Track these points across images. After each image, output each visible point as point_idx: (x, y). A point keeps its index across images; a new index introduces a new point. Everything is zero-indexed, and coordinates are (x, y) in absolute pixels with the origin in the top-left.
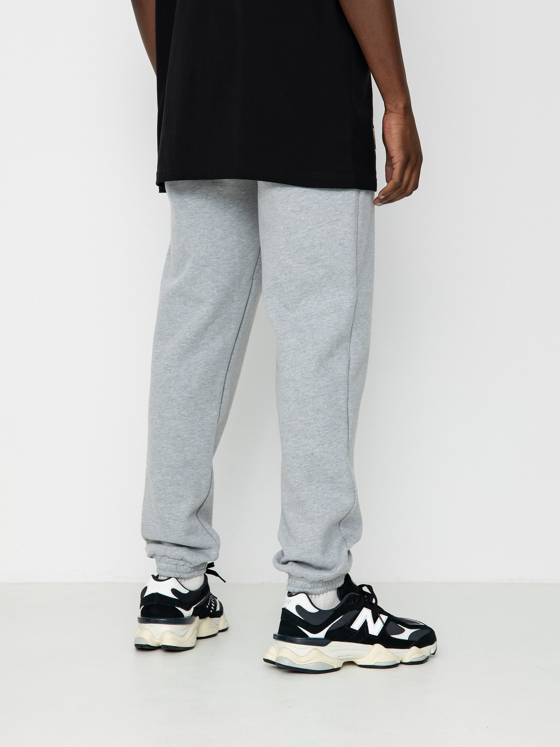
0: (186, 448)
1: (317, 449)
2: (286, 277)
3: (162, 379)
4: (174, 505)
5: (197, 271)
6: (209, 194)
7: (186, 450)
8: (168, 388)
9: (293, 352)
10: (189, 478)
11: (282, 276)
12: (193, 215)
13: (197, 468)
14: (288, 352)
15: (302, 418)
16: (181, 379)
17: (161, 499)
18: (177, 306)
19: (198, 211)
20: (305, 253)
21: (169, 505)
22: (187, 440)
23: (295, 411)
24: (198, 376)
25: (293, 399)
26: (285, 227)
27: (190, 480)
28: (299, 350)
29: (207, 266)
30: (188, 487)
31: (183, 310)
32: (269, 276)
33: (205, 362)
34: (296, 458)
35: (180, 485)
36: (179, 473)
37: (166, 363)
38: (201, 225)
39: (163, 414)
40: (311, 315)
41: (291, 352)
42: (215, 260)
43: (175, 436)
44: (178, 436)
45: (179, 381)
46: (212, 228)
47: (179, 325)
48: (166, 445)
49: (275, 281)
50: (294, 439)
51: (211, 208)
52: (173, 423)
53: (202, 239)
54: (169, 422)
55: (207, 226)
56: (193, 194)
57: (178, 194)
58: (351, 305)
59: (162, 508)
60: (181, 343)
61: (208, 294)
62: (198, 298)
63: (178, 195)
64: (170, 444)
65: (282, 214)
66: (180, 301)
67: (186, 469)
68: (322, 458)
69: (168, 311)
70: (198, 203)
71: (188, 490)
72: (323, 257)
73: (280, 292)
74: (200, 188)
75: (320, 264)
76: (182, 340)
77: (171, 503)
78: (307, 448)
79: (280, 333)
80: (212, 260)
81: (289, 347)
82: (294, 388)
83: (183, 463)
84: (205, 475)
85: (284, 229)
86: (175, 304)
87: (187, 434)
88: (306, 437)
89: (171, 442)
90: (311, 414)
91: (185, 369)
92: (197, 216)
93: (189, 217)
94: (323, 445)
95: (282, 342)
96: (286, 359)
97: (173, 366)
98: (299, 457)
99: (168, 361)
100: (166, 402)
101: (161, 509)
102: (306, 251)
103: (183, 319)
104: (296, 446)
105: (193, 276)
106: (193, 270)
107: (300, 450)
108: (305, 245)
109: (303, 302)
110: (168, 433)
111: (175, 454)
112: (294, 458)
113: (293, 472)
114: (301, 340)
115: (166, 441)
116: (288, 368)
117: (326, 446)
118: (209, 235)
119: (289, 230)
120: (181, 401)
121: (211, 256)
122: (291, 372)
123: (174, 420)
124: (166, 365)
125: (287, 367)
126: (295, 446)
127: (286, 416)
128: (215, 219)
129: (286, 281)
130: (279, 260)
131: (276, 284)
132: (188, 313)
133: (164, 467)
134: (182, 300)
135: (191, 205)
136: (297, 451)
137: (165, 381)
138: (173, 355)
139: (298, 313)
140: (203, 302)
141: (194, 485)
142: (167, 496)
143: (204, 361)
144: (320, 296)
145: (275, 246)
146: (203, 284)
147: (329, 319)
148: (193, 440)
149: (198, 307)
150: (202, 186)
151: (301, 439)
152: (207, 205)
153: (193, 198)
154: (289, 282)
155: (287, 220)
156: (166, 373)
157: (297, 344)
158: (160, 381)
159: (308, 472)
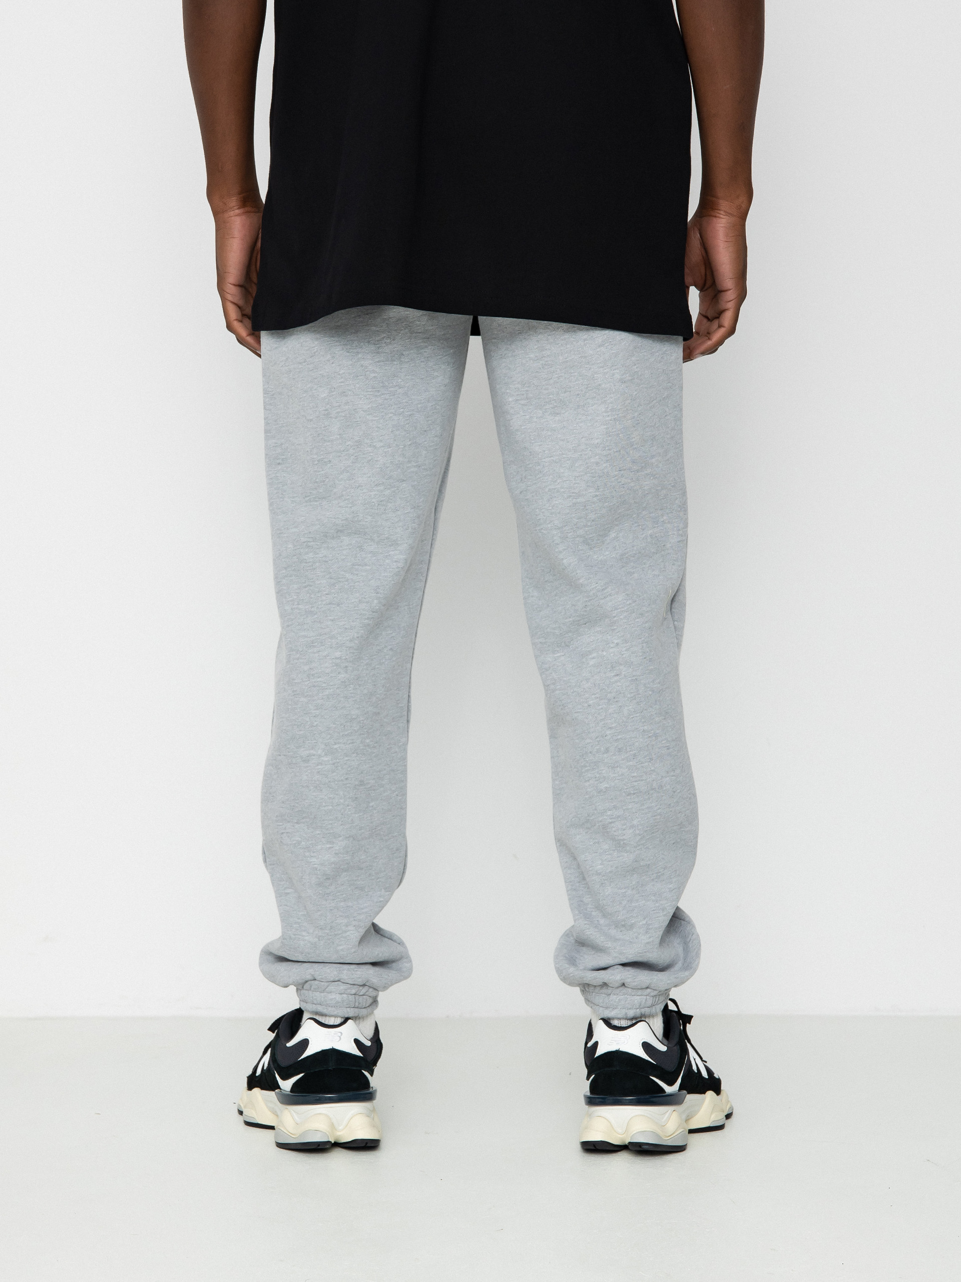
0: (371, 804)
1: (668, 779)
2: (598, 493)
3: (331, 684)
4: (350, 904)
5: (389, 489)
6: (404, 353)
7: (372, 806)
8: (342, 699)
9: (625, 617)
10: (377, 857)
11: (590, 491)
12: (378, 389)
13: (387, 838)
14: (614, 617)
15: (646, 728)
16: (363, 682)
17: (327, 894)
18: (344, 552)
19: (387, 384)
20: (631, 452)
21: (342, 904)
22: (374, 790)
23: (632, 716)
24: (384, 676)
25: (629, 696)
26: (607, 408)
27: (377, 860)
28: (634, 612)
29: (404, 481)
30: (373, 872)
31: (357, 559)
32: (562, 490)
33: (391, 649)
34: (634, 794)
35: (362, 869)
36: (363, 848)
37: (338, 654)
38: (393, 407)
39: (336, 746)
40: (627, 556)
41: (621, 617)
42: (415, 469)
43: (357, 783)
44: (362, 783)
45: (360, 685)
46: (409, 413)
47: (351, 586)
48: (342, 801)
49: (574, 500)
50: (631, 763)
51: (407, 377)
52: (354, 760)
53: (397, 433)
54: (347, 759)
55: (402, 410)
56: (378, 353)
57: (348, 352)
58: (678, 540)
59: (331, 908)
60: (365, 619)
61: (407, 529)
62: (387, 538)
63: (348, 354)
64: (349, 798)
65: (603, 386)
66: (351, 544)
67: (372, 840)
68: (674, 792)
69: (327, 562)
70: (386, 370)
71: (373, 878)
72: (654, 460)
73: (580, 518)
74: (390, 343)
75: (649, 471)
76: (367, 613)
77: (345, 901)
78: (653, 776)
79: (596, 587)
80: (412, 469)
81: (617, 609)
82: (630, 677)
83: (369, 831)
84: (397, 850)
85: (606, 412)
86: (341, 549)
87: (374, 779)
88: (651, 759)
89: (351, 794)
90: (657, 719)
91: (367, 664)
92: (386, 392)
93: (371, 393)
94: (674, 770)
95: (602, 601)
96: (612, 628)
97: (351, 660)
98: (640, 792)
99: (341, 651)
100: (341, 725)
101: (331, 910)
102: (634, 449)
103: (357, 575)
104: (635, 774)
105: (382, 499)
106: (382, 488)
107: (643, 780)
108: (633, 440)
109: (613, 535)
110: (346, 779)
111: (357, 815)
112: (629, 794)
113: (630, 817)
114: (631, 596)
115: (341, 793)
116: (617, 644)
117: (678, 771)
118: (407, 426)
119: (613, 413)
120: (365, 721)
121: (409, 462)
122: (624, 649)
123: (355, 755)
124: (336, 658)
125: (616, 641)
126: (633, 775)
127: (613, 725)
128: (413, 397)
129: (595, 499)
130: (587, 463)
131: (575, 504)
132: (366, 565)
133: (341, 839)
134: (354, 542)
135: (374, 372)
136: (635, 784)
137: (336, 686)
138: (351, 641)
139: (607, 553)
140: (397, 544)
141: (383, 869)
142: (340, 889)
143: (389, 647)
144: (636, 525)
145: (584, 439)
146: (399, 513)
147: (651, 564)
148: (382, 789)
149: (387, 554)
150: (394, 340)
151: (644, 763)
152: (400, 372)
153: (377, 360)
154: (600, 501)
155: (612, 395)
156: (339, 673)
157: (628, 603)
158: (326, 688)
159: (655, 816)
